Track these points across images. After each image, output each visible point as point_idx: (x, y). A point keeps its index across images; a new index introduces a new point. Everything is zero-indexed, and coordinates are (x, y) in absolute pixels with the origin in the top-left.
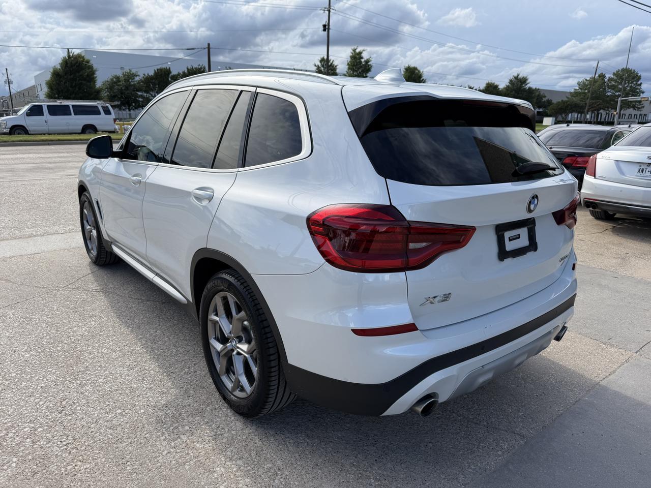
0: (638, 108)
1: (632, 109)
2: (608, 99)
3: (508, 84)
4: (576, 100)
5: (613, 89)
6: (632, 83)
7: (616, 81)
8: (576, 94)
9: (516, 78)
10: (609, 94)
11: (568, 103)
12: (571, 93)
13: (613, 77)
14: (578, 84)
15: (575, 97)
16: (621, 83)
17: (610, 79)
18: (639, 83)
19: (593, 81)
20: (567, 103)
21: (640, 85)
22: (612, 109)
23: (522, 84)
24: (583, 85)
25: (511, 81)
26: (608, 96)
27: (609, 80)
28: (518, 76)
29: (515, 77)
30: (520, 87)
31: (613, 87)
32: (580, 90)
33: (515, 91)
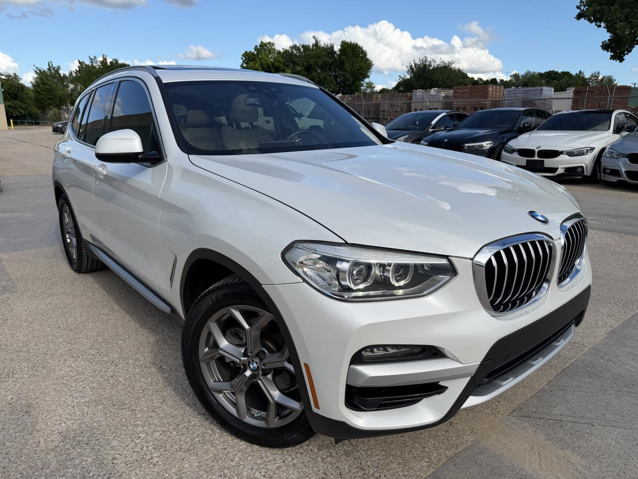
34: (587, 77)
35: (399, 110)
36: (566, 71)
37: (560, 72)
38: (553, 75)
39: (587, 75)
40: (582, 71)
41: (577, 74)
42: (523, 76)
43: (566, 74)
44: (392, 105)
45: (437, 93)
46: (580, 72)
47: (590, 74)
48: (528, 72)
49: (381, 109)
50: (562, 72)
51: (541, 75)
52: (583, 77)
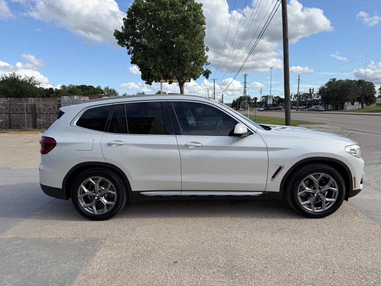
34: (102, 89)
35: (52, 108)
36: (91, 85)
37: (88, 86)
38: (85, 87)
39: (103, 88)
40: (100, 86)
41: (97, 87)
42: (68, 87)
43: (91, 87)
44: (45, 105)
45: (78, 98)
46: (99, 86)
47: (104, 88)
48: (71, 85)
49: (37, 107)
50: (89, 86)
51: (78, 87)
52: (101, 89)
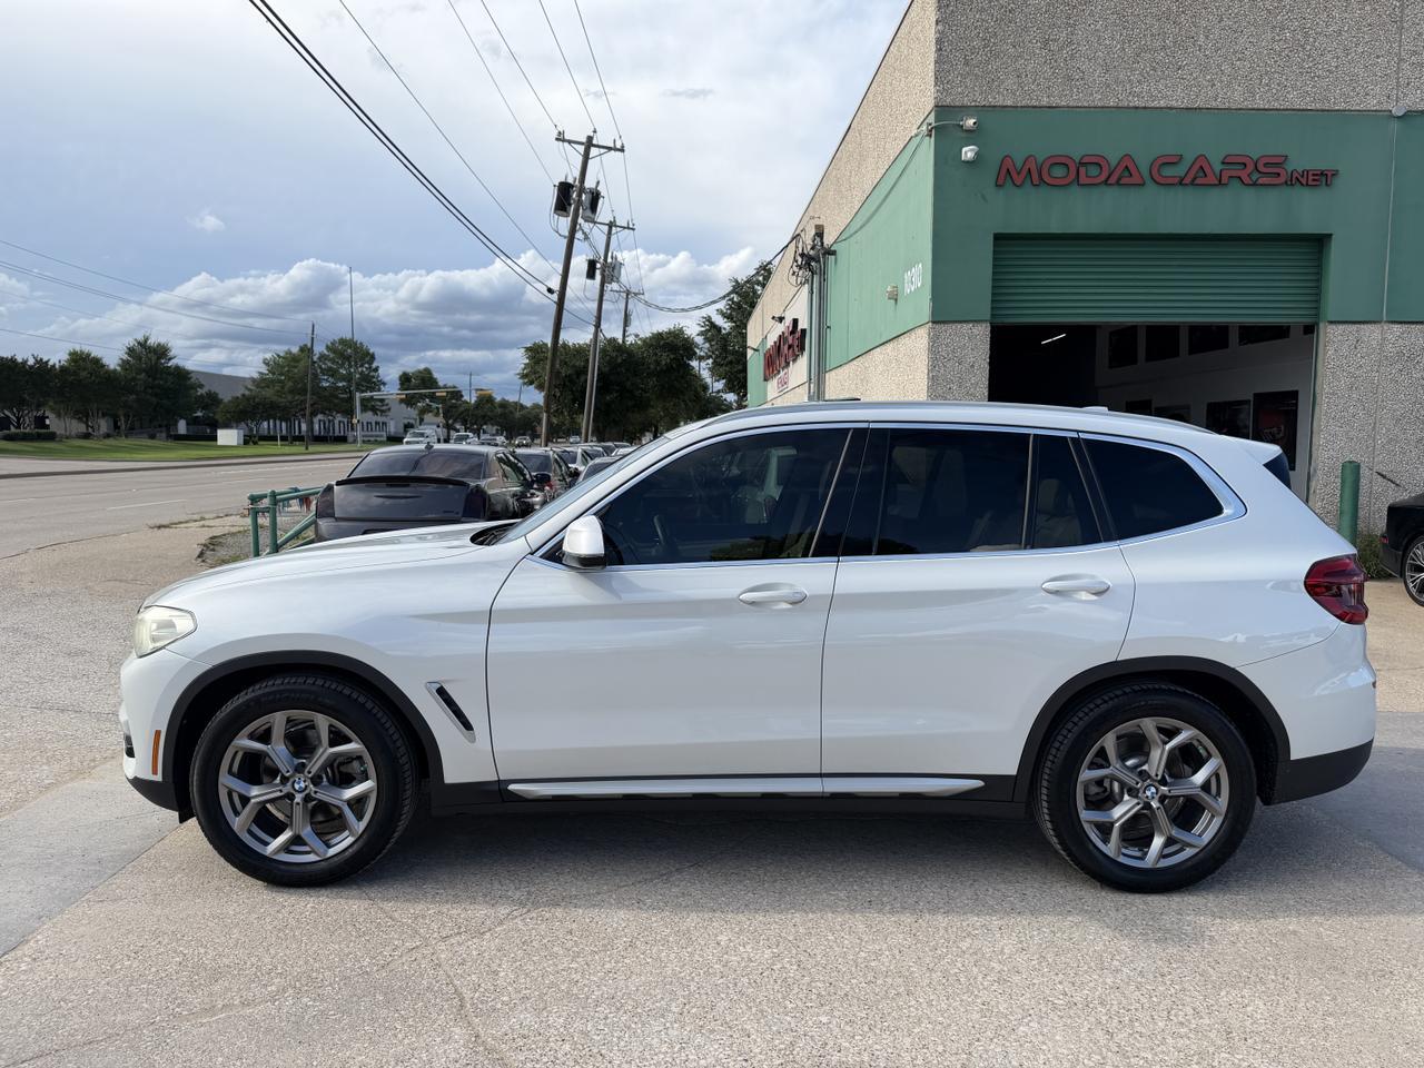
0: (382, 411)
1: (370, 413)
2: (327, 394)
3: (125, 357)
4: (269, 393)
5: (332, 376)
6: (362, 366)
7: (333, 361)
8: (262, 382)
9: (143, 344)
10: (325, 384)
11: (257, 400)
12: (253, 380)
13: (325, 352)
14: (264, 363)
15: (263, 388)
16: (342, 366)
17: (322, 357)
18: (374, 366)
19: (292, 360)
20: (254, 398)
21: (376, 369)
22: (338, 412)
23: (159, 358)
24: (274, 366)
25: (131, 351)
26: (325, 388)
27: (319, 358)
28: (146, 341)
29: (139, 343)
30: (156, 364)
31: (332, 373)
32: (271, 375)
33: (147, 373)
